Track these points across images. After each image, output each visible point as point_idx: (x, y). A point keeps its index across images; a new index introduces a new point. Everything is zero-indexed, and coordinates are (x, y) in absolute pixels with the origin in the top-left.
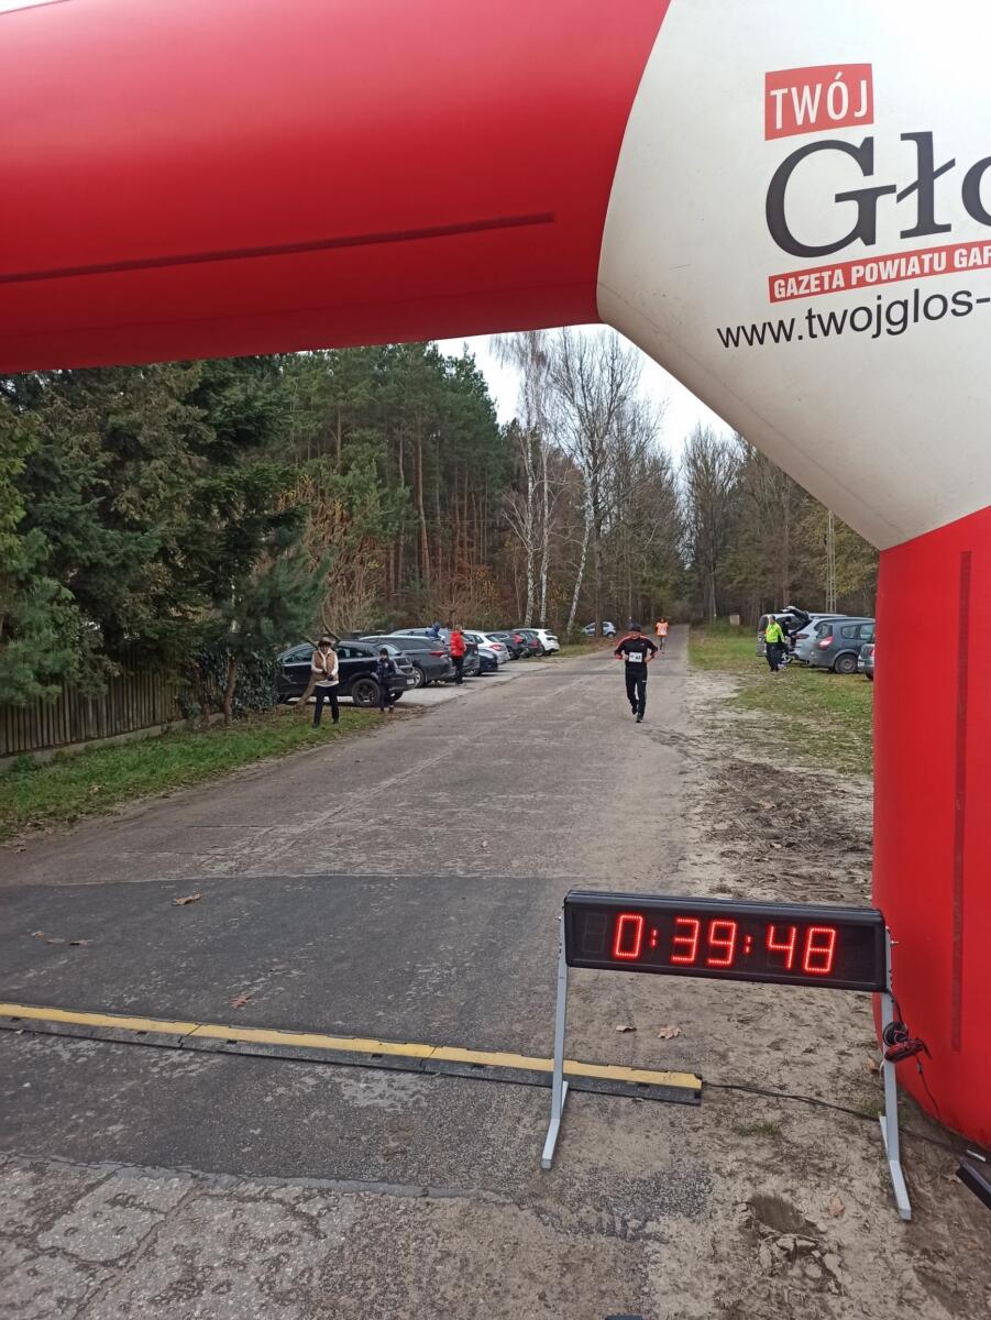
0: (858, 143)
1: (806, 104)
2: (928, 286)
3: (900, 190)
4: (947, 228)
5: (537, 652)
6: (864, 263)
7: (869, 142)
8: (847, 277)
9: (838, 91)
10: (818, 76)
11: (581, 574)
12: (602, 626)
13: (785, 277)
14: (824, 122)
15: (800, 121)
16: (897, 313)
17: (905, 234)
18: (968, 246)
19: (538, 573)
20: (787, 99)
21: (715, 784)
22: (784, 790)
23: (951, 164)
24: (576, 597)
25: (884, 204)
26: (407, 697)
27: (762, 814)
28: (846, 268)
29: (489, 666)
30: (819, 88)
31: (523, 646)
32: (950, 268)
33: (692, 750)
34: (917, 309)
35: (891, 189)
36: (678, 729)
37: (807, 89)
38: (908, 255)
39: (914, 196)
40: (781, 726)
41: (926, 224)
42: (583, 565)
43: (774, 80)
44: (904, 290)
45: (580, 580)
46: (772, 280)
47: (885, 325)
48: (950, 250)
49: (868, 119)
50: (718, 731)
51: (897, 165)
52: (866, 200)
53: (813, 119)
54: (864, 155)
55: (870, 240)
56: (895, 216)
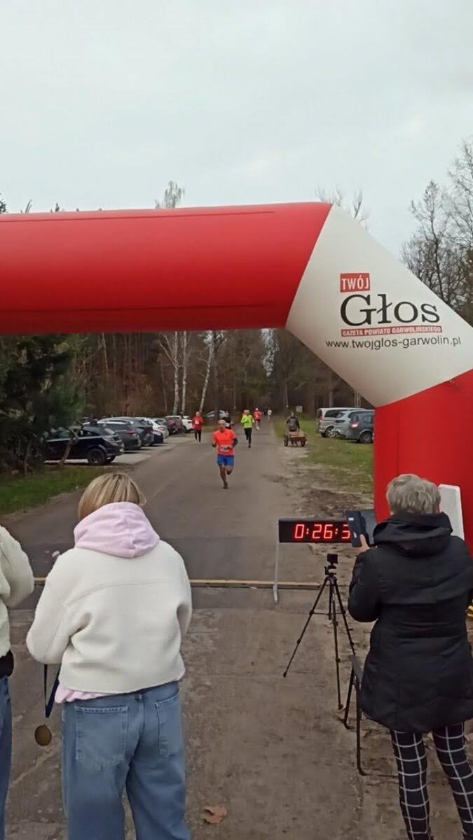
0: (366, 296)
1: (352, 284)
2: (386, 337)
3: (378, 310)
4: (390, 322)
5: (183, 431)
6: (368, 329)
7: (369, 296)
8: (364, 333)
9: (360, 281)
10: (356, 276)
11: (207, 381)
12: (219, 413)
13: (346, 330)
14: (357, 289)
15: (350, 288)
16: (377, 344)
17: (379, 323)
18: (396, 327)
19: (182, 381)
20: (346, 282)
21: (305, 500)
22: (338, 501)
23: (391, 304)
24: (204, 395)
25: (373, 313)
26: (118, 459)
27: (329, 511)
28: (363, 330)
29: (159, 440)
30: (355, 279)
31: (174, 427)
32: (391, 333)
33: (289, 485)
34: (382, 343)
35: (375, 310)
36: (280, 474)
37: (352, 280)
38: (380, 328)
39: (381, 312)
40: (333, 472)
41: (385, 321)
42: (208, 375)
43: (343, 276)
44: (379, 338)
45: (206, 384)
46: (342, 331)
47: (374, 347)
48: (391, 328)
49: (369, 289)
50: (302, 475)
51: (377, 303)
52: (369, 312)
53: (354, 288)
54: (368, 299)
55: (369, 323)
56: (376, 317)
